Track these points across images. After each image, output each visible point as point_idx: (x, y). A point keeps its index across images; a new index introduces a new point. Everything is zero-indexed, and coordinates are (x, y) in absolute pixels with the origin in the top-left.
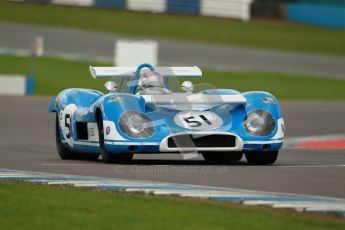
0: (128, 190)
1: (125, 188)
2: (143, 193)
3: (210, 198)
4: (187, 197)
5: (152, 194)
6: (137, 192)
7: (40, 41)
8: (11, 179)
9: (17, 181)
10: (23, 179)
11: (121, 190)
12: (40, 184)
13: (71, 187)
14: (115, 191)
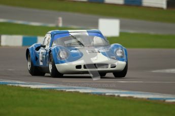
0: (107, 94)
1: (105, 93)
2: (114, 96)
3: (148, 99)
4: (137, 98)
5: (119, 96)
6: (111, 95)
7: (60, 19)
8: (48, 89)
9: (50, 90)
10: (53, 89)
11: (103, 94)
12: (62, 91)
13: (78, 92)
14: (100, 95)
